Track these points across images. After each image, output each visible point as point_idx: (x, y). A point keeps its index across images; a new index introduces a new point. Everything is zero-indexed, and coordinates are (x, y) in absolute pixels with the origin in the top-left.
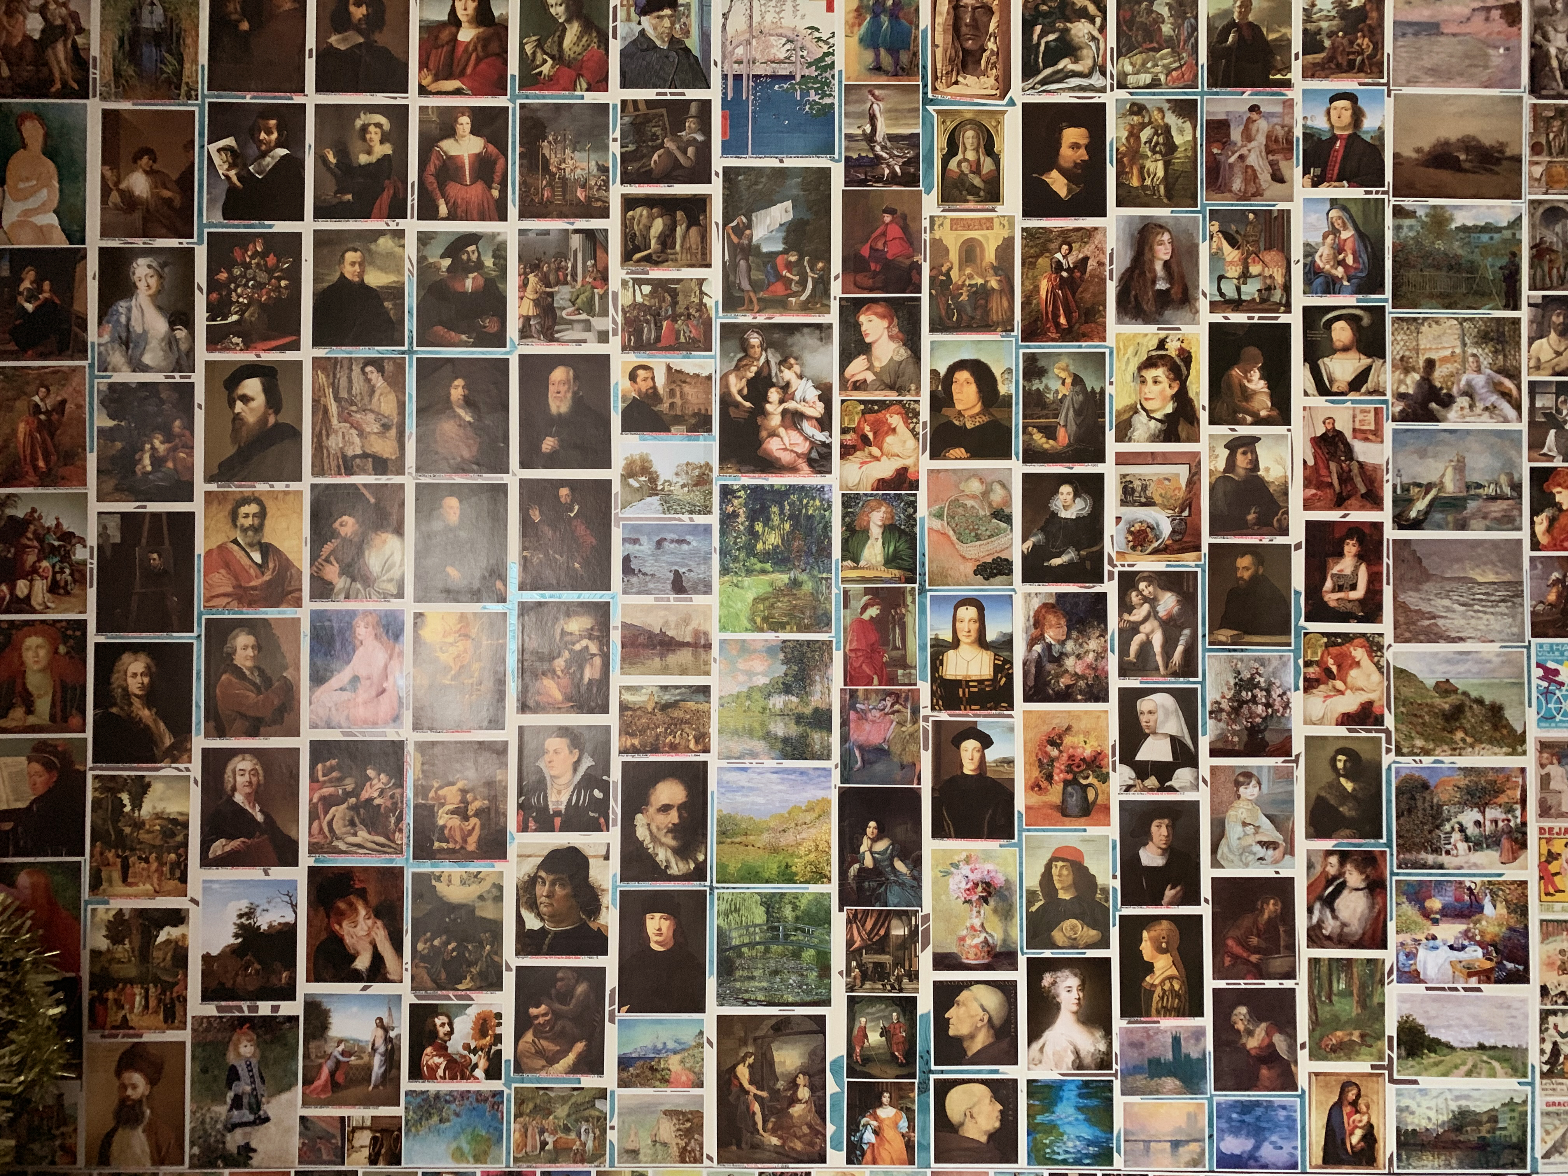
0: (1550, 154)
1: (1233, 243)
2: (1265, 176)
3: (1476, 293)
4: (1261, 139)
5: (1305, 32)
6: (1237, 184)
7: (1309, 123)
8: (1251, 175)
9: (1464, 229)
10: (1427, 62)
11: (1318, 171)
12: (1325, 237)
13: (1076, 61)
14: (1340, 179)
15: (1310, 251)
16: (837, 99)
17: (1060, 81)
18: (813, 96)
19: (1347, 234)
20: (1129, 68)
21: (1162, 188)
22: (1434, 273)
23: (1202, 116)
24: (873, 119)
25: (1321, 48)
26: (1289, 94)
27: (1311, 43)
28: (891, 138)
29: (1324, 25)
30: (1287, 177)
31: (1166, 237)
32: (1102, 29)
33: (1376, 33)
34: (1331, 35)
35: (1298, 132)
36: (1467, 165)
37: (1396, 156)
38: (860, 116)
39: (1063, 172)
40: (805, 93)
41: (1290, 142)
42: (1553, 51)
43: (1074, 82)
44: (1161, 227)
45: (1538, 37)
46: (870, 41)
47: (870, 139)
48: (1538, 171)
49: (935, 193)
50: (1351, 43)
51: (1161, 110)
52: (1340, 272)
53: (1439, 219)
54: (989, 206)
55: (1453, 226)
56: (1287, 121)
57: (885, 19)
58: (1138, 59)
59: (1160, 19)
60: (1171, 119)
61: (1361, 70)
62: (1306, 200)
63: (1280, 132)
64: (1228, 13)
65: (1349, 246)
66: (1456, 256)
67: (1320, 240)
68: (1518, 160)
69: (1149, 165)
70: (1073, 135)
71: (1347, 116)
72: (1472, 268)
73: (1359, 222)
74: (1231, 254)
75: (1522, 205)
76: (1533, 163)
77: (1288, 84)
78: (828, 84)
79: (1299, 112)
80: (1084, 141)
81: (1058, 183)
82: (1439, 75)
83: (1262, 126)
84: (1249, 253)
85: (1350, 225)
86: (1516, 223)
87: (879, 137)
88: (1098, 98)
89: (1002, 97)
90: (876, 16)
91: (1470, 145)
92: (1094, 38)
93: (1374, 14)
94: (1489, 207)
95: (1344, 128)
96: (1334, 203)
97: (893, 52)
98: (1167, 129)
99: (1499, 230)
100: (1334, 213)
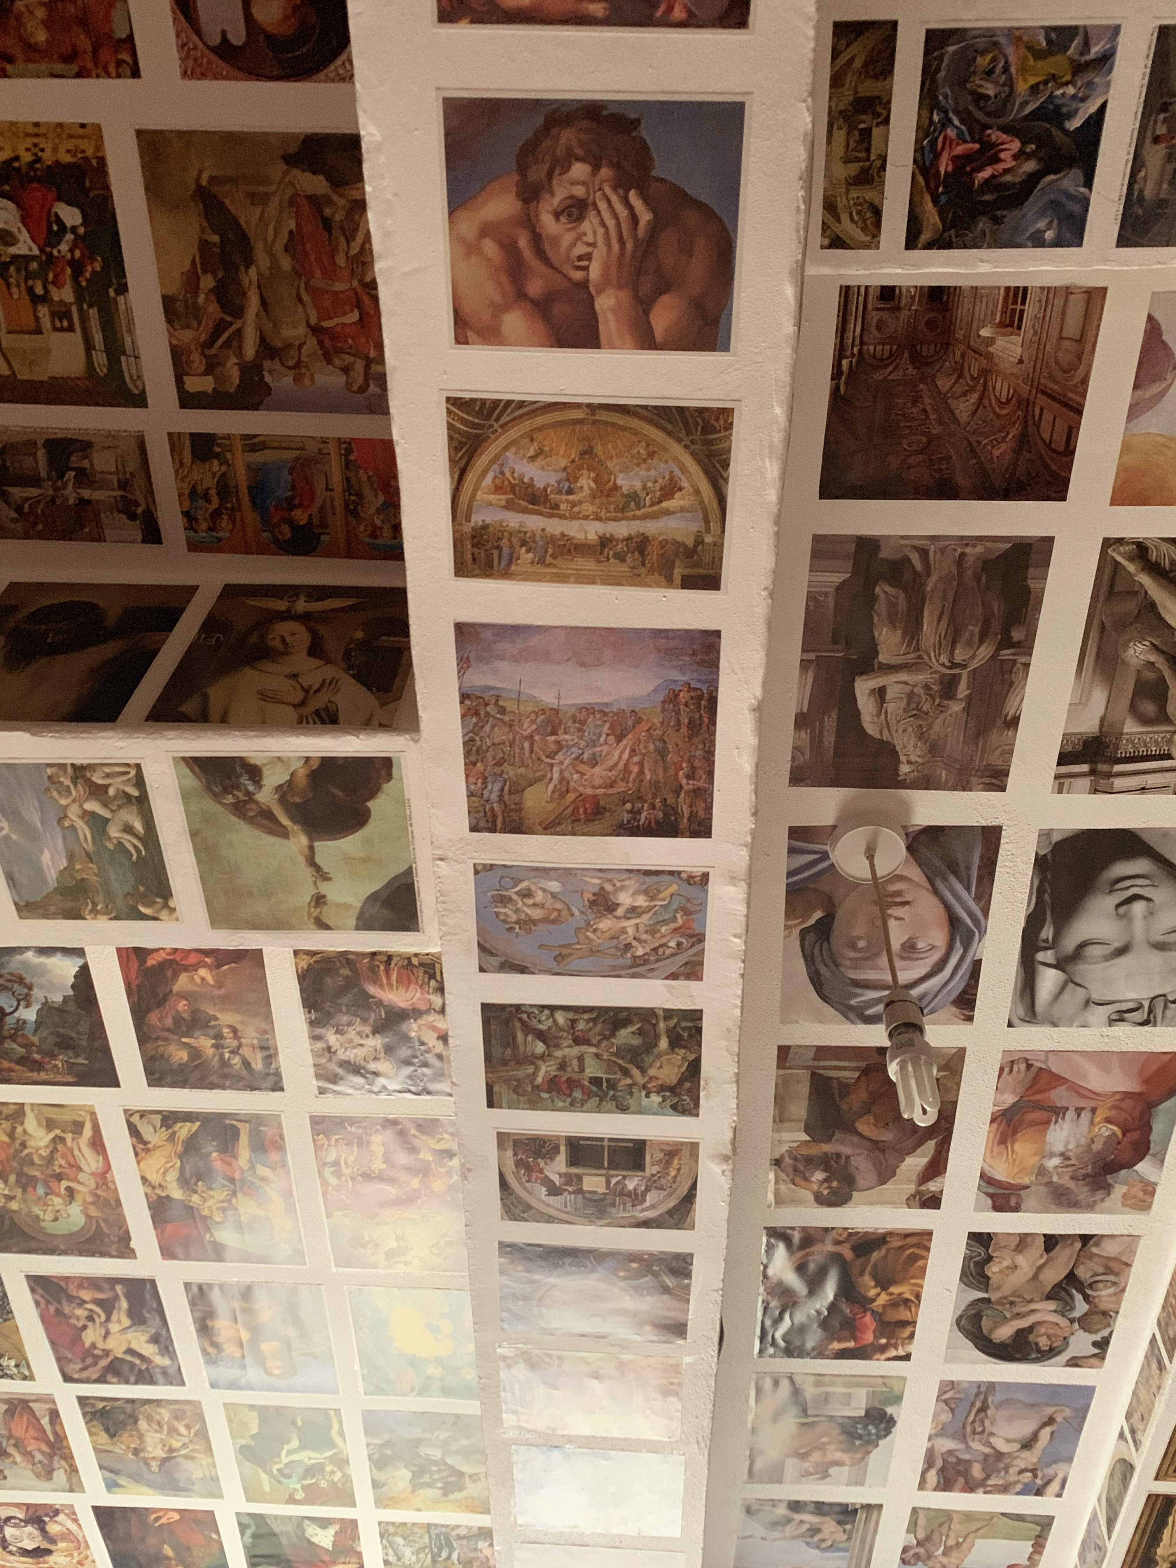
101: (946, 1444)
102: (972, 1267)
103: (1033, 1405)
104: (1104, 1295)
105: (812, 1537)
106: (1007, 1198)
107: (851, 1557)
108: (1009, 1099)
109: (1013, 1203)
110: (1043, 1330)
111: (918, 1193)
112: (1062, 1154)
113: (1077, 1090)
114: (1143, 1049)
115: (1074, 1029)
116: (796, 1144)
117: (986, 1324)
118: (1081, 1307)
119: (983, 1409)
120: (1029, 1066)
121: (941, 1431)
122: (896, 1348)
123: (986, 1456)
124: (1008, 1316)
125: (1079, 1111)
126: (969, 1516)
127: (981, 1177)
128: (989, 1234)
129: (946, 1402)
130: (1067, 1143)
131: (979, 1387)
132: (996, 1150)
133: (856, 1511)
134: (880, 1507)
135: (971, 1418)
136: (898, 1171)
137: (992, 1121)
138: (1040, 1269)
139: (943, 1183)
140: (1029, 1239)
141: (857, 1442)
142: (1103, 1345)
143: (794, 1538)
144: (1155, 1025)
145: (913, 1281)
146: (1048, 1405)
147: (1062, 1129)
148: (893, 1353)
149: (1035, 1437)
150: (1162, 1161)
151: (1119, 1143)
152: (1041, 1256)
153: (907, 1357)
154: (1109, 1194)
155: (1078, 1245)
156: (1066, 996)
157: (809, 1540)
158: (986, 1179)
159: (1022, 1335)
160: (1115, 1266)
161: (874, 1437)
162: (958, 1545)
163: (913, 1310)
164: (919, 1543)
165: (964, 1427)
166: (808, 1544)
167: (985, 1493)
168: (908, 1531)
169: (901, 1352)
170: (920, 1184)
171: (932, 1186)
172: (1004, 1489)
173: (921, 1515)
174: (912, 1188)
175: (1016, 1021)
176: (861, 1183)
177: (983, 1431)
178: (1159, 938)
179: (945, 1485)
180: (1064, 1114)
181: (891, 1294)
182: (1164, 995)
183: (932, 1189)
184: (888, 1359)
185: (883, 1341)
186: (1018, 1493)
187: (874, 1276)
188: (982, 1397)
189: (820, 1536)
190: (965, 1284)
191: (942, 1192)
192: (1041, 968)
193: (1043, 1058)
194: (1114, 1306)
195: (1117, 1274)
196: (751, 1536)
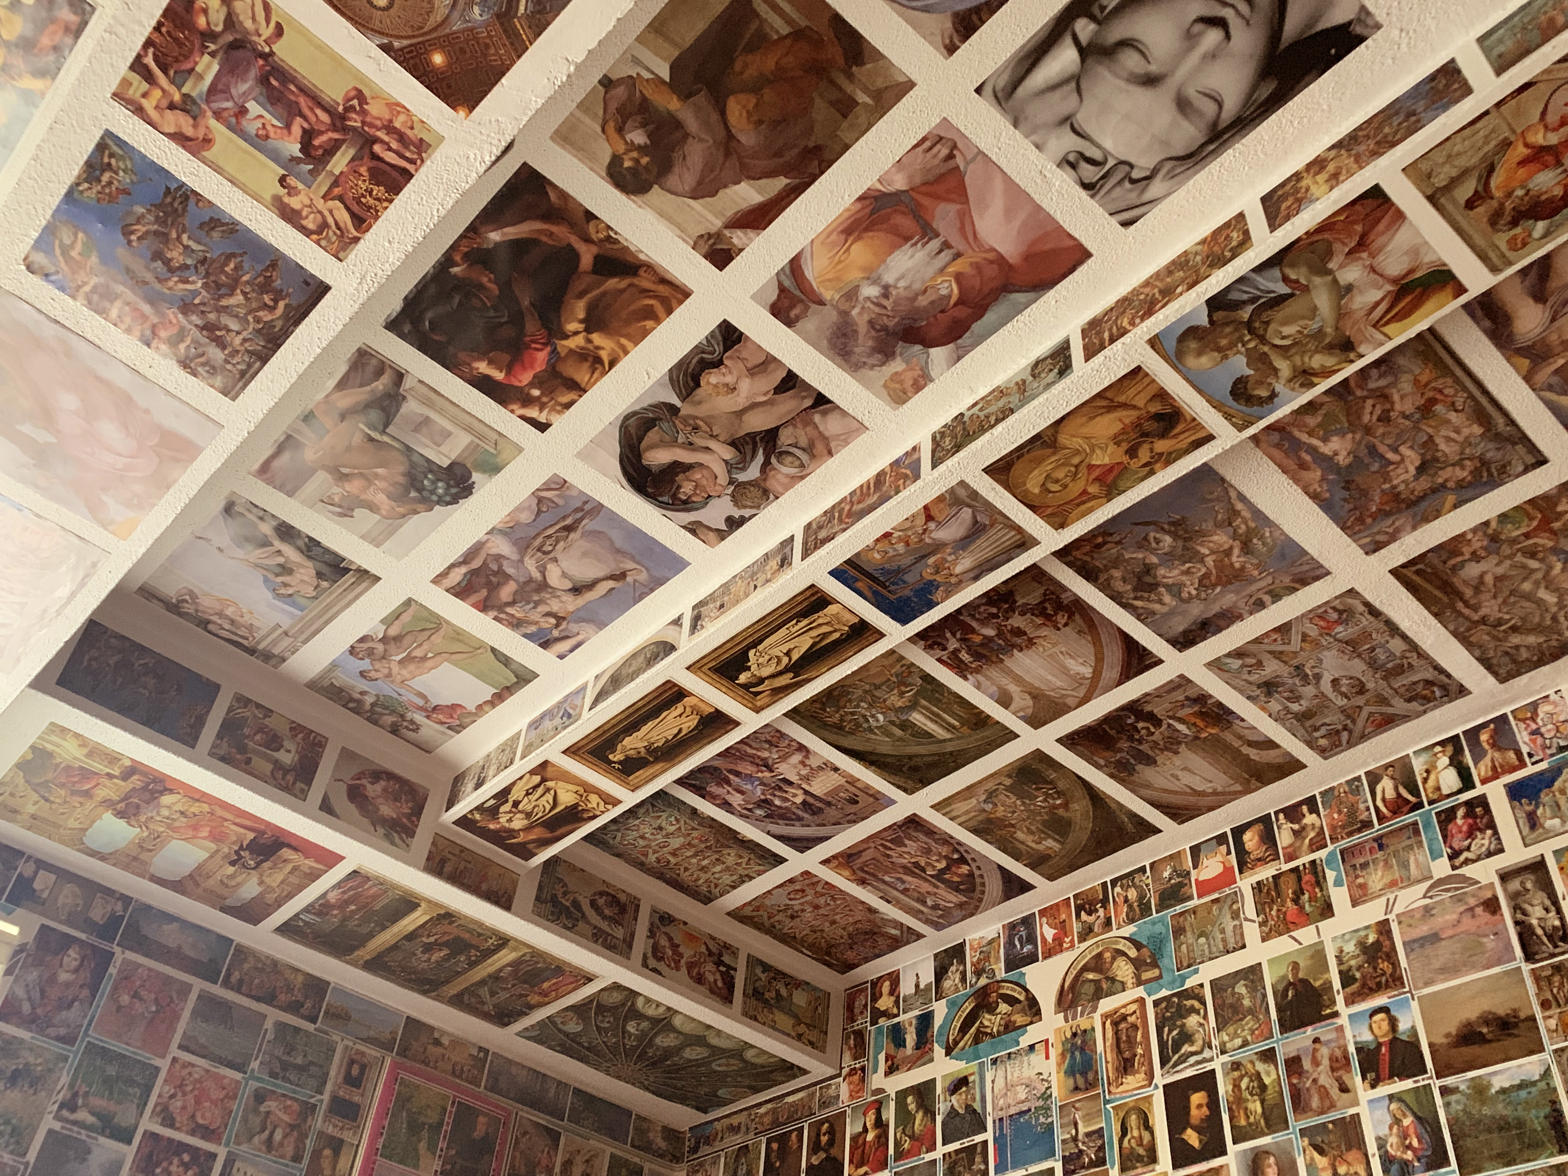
0: (1559, 1006)
1: (1321, 1152)
2: (1334, 1092)
3: (1529, 1146)
4: (1326, 1062)
5: (1340, 972)
6: (1315, 1103)
7: (1358, 1039)
8: (1324, 1093)
9: (1503, 1091)
10: (1437, 964)
11: (1373, 1075)
12: (1391, 1128)
13: (1192, 1043)
14: (1391, 1077)
15: (1381, 1144)
16: (1055, 1118)
17: (1184, 1061)
18: (1042, 1119)
19: (1408, 1121)
20: (1226, 1038)
21: (1262, 1122)
22: (1488, 1136)
23: (1280, 1058)
24: (1076, 1125)
25: (1354, 980)
26: (1339, 1021)
27: (1347, 979)
28: (1088, 1135)
29: (1353, 963)
30: (1350, 1086)
31: (1272, 1160)
32: (1205, 1017)
33: (1391, 956)
34: (1359, 968)
35: (1352, 1049)
36: (1489, 1036)
37: (1430, 1045)
38: (1068, 1125)
39: (1194, 1128)
40: (1037, 1119)
41: (1347, 1058)
42: (1535, 922)
43: (1192, 1060)
44: (1267, 1153)
45: (1519, 916)
46: (1071, 1072)
47: (1075, 1139)
48: (1552, 1023)
49: (1117, 1167)
50: (1375, 968)
51: (1252, 1062)
52: (1409, 1155)
53: (1479, 1089)
54: (1151, 1167)
55: (1493, 1091)
56: (1342, 1042)
57: (1077, 1054)
58: (1231, 1030)
59: (1240, 997)
60: (1260, 1067)
61: (1387, 986)
62: (1371, 1102)
63: (1338, 1053)
64: (1284, 977)
65: (1411, 1131)
66: (1503, 1118)
67: (1387, 1131)
68: (1533, 1019)
69: (1251, 1106)
70: (1197, 1098)
71: (1385, 1026)
72: (1520, 1124)
73: (1416, 1110)
74: (1322, 1161)
75: (1546, 1056)
76: (1545, 1018)
77: (1336, 1014)
78: (1049, 1109)
79: (1348, 1034)
80: (1205, 1101)
81: (1192, 1138)
82: (1449, 970)
83: (1324, 1052)
84: (1335, 1159)
85: (1408, 1113)
86: (1547, 1074)
87: (1080, 1137)
88: (1209, 1067)
89: (1150, 1085)
90: (1073, 1053)
91: (1488, 1019)
92: (1201, 1025)
93: (1387, 943)
94: (1520, 1066)
95: (1383, 1036)
96: (1391, 1097)
97: (1084, 1074)
98: (1258, 1074)
99: (1534, 1084)
100: (1393, 1106)
101: (503, 547)
102: (694, 361)
103: (618, 551)
104: (784, 470)
105: (277, 575)
106: (794, 301)
107: (302, 618)
108: (900, 183)
109: (793, 314)
110: (698, 476)
111: (717, 236)
112: (886, 287)
113: (965, 222)
114: (1058, 217)
115: (1026, 141)
116: (647, 75)
117: (653, 436)
118: (753, 472)
119: (569, 529)
120: (951, 157)
121: (508, 531)
122: (541, 410)
123: (531, 580)
124: (680, 440)
125: (946, 245)
126: (459, 635)
127: (792, 261)
128: (742, 334)
129: (540, 500)
130: (902, 277)
131: (586, 503)
132: (834, 237)
133: (347, 570)
134: (378, 579)
135: (550, 531)
136: (721, 193)
137: (860, 199)
138: (754, 406)
139: (751, 240)
140: (773, 366)
141: (413, 494)
142: (734, 524)
143: (257, 566)
144: (1092, 196)
145: (623, 341)
146: (633, 559)
147: (912, 256)
148: (533, 413)
149: (591, 586)
150: (959, 359)
151: (942, 311)
152: (765, 394)
153: (542, 427)
154: (883, 364)
155: (808, 402)
156: (1057, 95)
157: (271, 576)
158: (795, 265)
159: (677, 468)
160: (820, 447)
161: (435, 498)
162: (424, 659)
163: (595, 375)
164: (384, 640)
165: (535, 538)
166: (266, 580)
167: (496, 618)
168: (382, 621)
169: (542, 418)
170: (727, 227)
171: (737, 237)
172: (516, 624)
173: (411, 611)
174: (716, 223)
175: (988, 90)
176: (673, 180)
177: (550, 552)
178: (1191, 92)
179: (461, 592)
180: (930, 239)
181: (589, 341)
182: (1132, 166)
183: (735, 241)
184: (522, 417)
185: (536, 393)
186: (525, 636)
187: (591, 309)
188: (579, 515)
189: (286, 579)
190: (671, 379)
191: (741, 250)
192: (1068, 40)
193: (969, 157)
194: (780, 489)
195: (813, 456)
196: (207, 540)
